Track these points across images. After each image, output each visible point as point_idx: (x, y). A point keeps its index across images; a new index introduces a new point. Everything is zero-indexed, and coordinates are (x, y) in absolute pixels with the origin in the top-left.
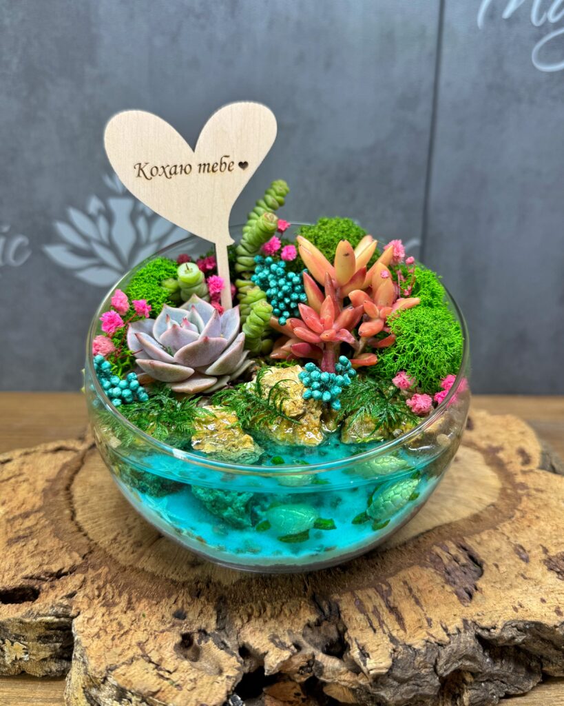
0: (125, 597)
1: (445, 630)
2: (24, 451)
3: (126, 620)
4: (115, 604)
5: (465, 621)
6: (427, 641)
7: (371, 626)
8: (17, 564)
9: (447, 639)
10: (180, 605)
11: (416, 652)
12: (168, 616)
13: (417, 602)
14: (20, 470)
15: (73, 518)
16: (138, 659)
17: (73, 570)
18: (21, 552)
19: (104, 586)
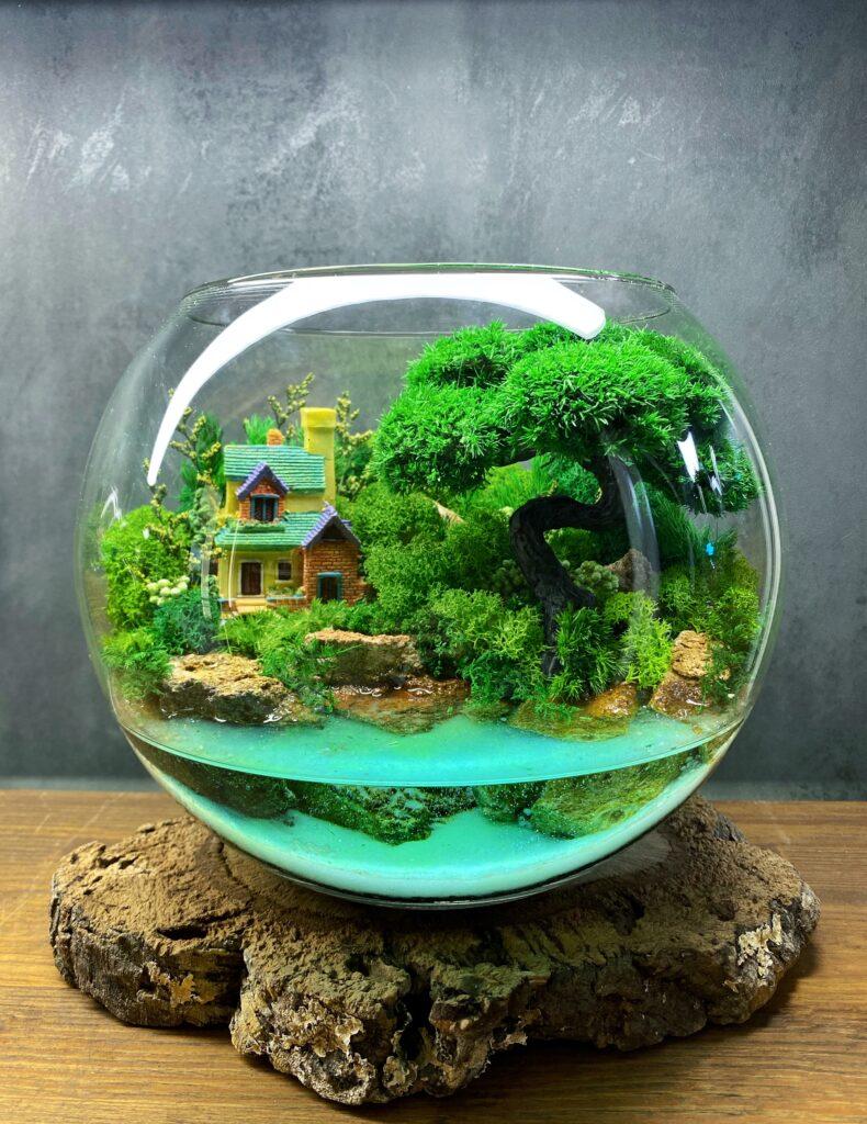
0: (293, 931)
1: (603, 953)
2: (166, 822)
3: (297, 947)
4: (283, 936)
5: (622, 948)
6: (584, 962)
7: (532, 950)
8: (180, 911)
9: (604, 960)
10: (347, 934)
11: (574, 970)
12: (337, 943)
13: (576, 933)
14: (166, 838)
15: (229, 873)
16: (313, 972)
17: (238, 913)
18: (183, 902)
19: (272, 923)
